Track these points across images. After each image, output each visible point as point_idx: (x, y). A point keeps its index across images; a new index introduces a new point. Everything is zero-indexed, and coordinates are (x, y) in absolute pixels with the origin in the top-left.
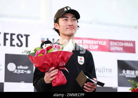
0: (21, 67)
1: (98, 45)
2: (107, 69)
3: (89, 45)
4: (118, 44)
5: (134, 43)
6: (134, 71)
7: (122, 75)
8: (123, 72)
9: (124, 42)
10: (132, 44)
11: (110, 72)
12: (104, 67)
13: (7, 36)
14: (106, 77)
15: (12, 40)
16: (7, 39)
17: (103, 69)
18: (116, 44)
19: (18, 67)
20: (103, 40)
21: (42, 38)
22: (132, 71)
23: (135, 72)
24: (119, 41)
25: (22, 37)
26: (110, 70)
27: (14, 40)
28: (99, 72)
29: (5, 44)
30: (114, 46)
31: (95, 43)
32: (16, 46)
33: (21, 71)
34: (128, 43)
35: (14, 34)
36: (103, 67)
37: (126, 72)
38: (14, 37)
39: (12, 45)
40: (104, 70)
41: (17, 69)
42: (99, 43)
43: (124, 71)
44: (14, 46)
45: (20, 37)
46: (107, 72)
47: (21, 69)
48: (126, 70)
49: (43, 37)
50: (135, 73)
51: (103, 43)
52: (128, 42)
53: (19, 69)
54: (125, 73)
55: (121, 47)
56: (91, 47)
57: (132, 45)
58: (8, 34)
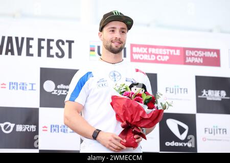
0: (62, 86)
1: (169, 55)
2: (181, 89)
3: (156, 55)
4: (196, 53)
5: (218, 52)
6: (218, 91)
7: (202, 96)
8: (202, 93)
9: (204, 50)
10: (215, 53)
11: (185, 92)
12: (178, 86)
13: (42, 42)
14: (181, 99)
15: (49, 48)
16: (43, 48)
17: (175, 89)
18: (193, 53)
19: (59, 87)
20: (176, 48)
21: (91, 46)
22: (216, 91)
23: (220, 92)
24: (198, 50)
25: (63, 43)
26: (186, 91)
27: (52, 48)
28: (171, 92)
29: (39, 55)
30: (191, 56)
31: (165, 53)
32: (55, 56)
33: (62, 92)
34: (211, 53)
35: (53, 40)
36: (175, 86)
37: (207, 93)
38: (53, 44)
39: (49, 55)
40: (177, 90)
41: (56, 88)
42: (170, 52)
43: (204, 92)
44: (52, 56)
45: (60, 44)
46: (181, 92)
47: (63, 89)
48: (207, 90)
49: (92, 44)
50: (220, 95)
51: (176, 52)
52: (210, 50)
53: (60, 89)
54: (206, 95)
55: (200, 57)
56: (160, 58)
57: (215, 55)
58: (44, 40)
